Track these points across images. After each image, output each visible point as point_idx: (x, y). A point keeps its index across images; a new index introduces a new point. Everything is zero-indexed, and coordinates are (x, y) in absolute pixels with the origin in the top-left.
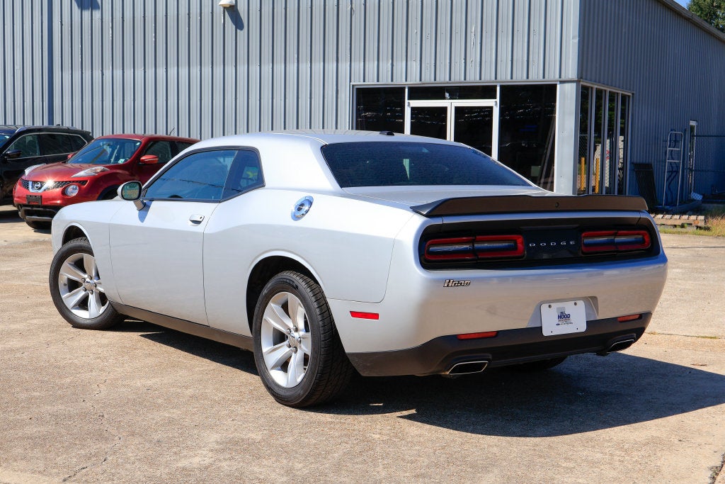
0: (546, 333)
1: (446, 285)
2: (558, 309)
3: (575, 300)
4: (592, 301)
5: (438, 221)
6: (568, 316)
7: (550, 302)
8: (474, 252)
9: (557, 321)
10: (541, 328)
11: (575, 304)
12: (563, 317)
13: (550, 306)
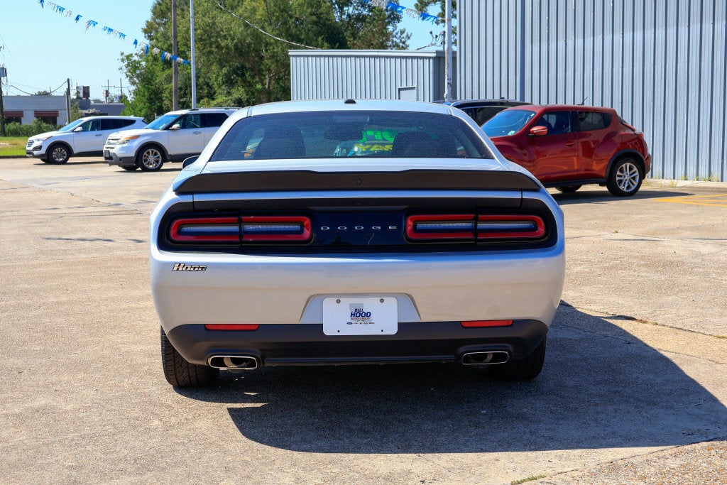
0: (329, 332)
1: (175, 269)
2: (351, 305)
3: (381, 296)
4: (408, 299)
5: (188, 199)
6: (368, 315)
7: (338, 297)
8: (241, 234)
9: (349, 319)
10: (320, 327)
12: (360, 315)
13: (338, 301)
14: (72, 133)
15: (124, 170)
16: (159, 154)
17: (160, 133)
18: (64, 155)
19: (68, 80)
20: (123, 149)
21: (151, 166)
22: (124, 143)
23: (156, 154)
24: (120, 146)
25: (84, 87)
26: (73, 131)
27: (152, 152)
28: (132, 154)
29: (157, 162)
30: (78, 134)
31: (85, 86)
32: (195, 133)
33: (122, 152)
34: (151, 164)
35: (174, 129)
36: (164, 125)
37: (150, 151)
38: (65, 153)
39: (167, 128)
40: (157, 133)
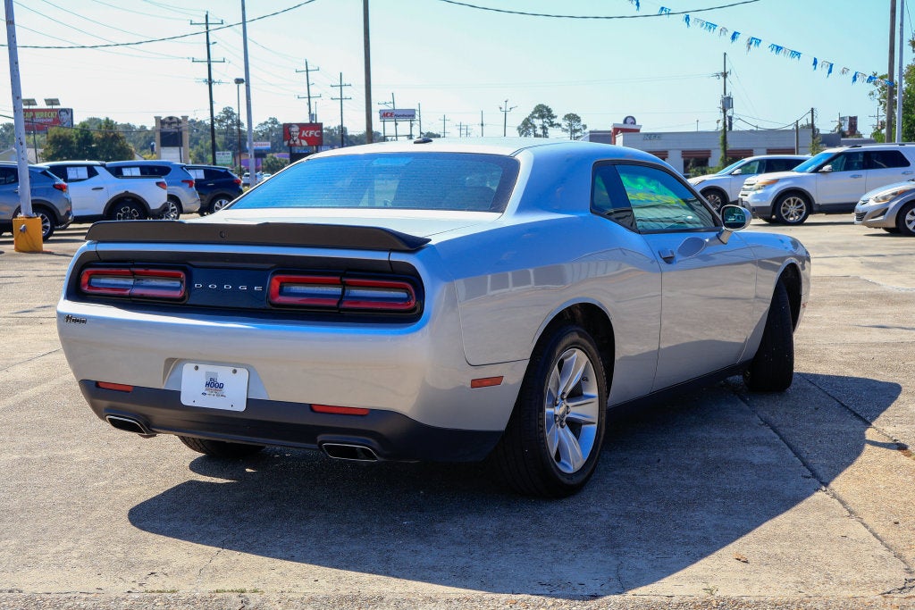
0: (186, 400)
1: (66, 320)
2: (207, 373)
3: (235, 366)
5: (92, 248)
6: (221, 386)
7: (198, 362)
9: (203, 389)
10: (178, 394)
11: (235, 371)
12: (213, 385)
13: (197, 368)
14: (730, 177)
15: (765, 223)
16: (803, 204)
17: (806, 176)
18: (718, 203)
19: (812, 110)
20: (757, 196)
21: (792, 219)
22: (759, 189)
23: (799, 203)
24: (754, 193)
25: (850, 118)
26: (730, 174)
27: (794, 200)
28: (768, 203)
29: (800, 213)
30: (737, 177)
31: (852, 116)
32: (854, 177)
33: (755, 200)
34: (792, 216)
35: (824, 172)
36: (813, 167)
37: (791, 199)
38: (719, 201)
39: (816, 171)
40: (802, 177)
